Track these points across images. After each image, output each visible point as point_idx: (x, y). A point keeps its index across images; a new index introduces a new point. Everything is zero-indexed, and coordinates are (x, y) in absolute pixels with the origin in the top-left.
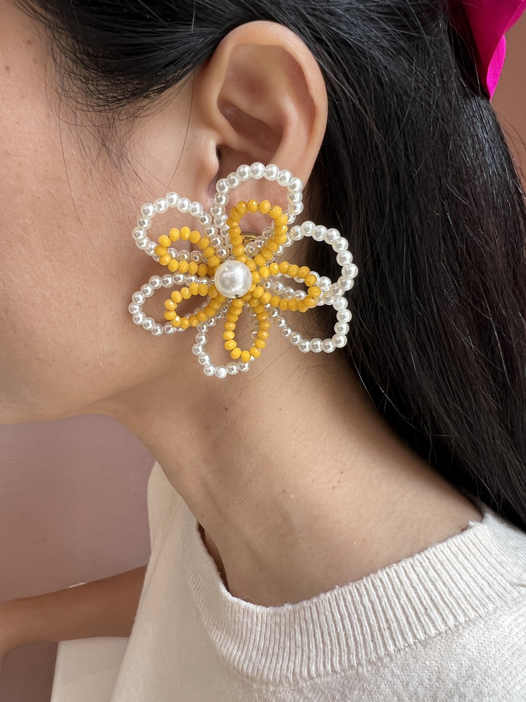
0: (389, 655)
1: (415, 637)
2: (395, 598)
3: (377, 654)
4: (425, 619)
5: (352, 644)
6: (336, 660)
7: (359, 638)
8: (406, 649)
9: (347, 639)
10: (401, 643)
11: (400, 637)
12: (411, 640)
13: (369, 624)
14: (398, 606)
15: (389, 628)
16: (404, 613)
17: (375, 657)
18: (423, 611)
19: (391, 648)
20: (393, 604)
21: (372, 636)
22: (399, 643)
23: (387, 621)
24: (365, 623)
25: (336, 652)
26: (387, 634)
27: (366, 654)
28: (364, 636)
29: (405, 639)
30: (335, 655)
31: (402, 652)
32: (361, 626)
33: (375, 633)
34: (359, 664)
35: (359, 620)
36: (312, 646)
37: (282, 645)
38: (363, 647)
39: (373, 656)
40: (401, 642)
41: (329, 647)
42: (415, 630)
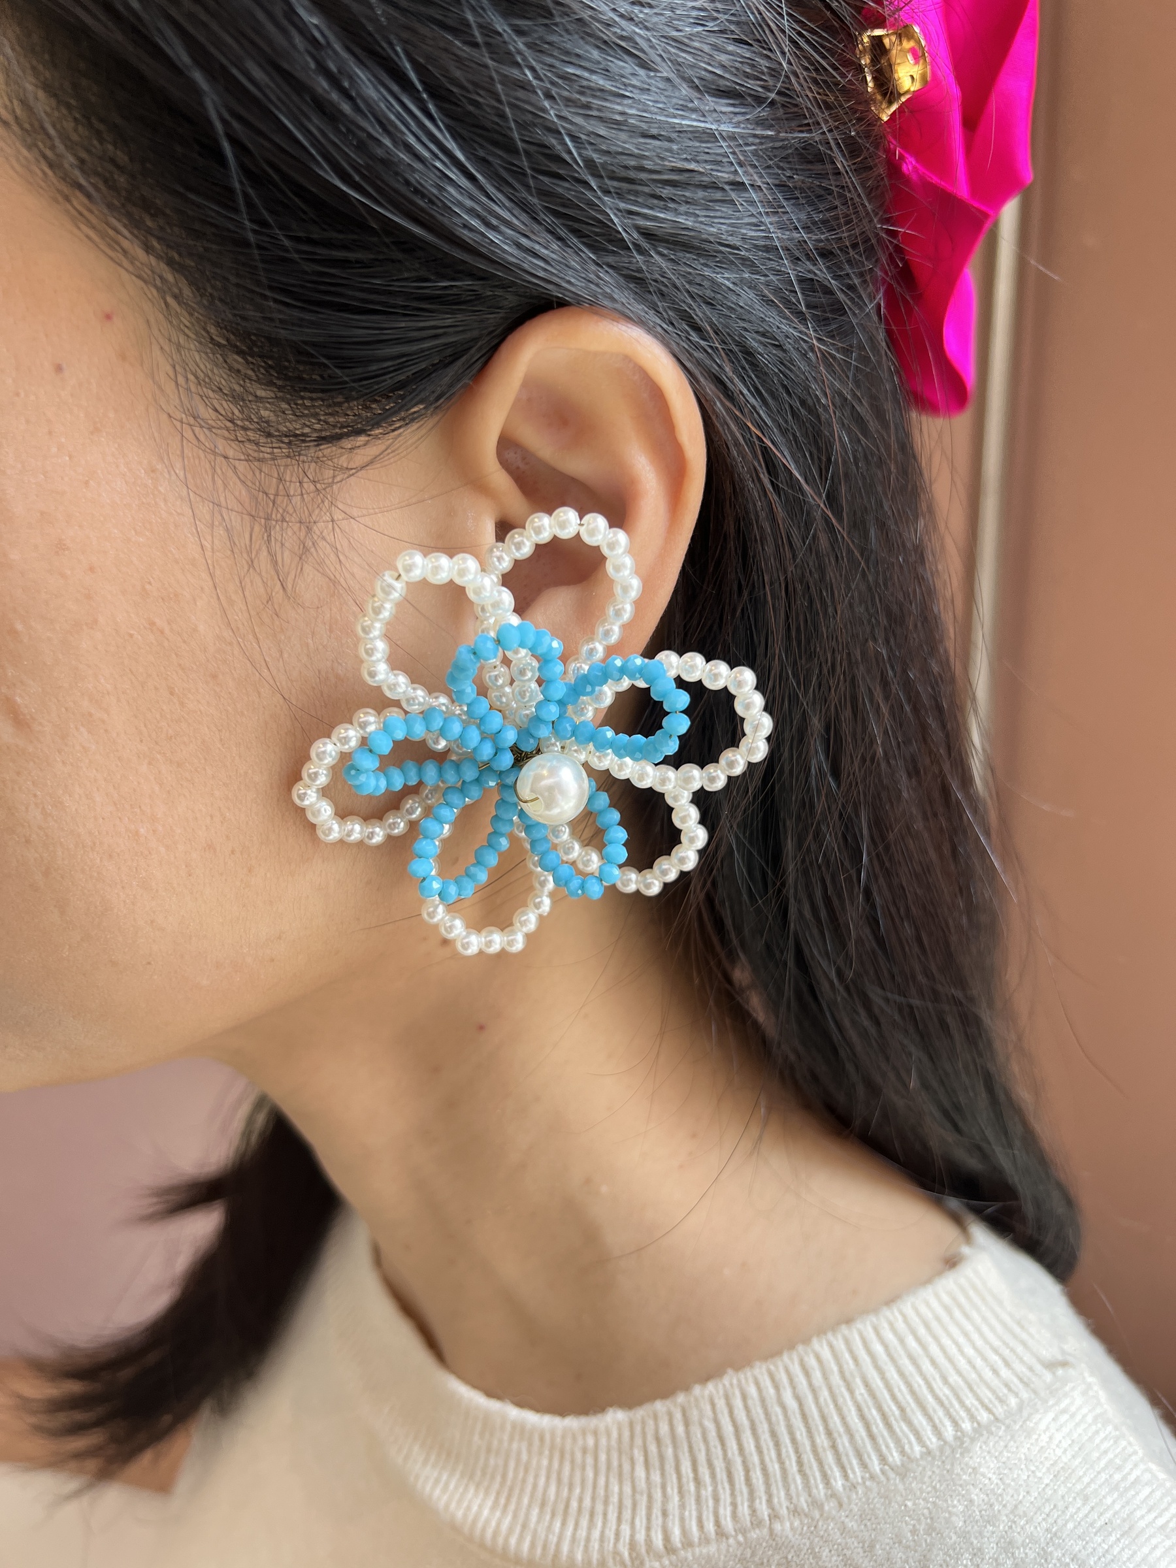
0: (834, 1495)
1: (883, 1459)
2: (844, 1390)
3: (810, 1496)
4: (901, 1427)
5: (757, 1479)
6: (726, 1512)
7: (773, 1467)
8: (868, 1483)
9: (747, 1471)
10: (857, 1473)
11: (855, 1462)
12: (876, 1466)
13: (794, 1440)
14: (850, 1403)
15: (834, 1447)
16: (862, 1417)
17: (807, 1502)
18: (897, 1413)
19: (839, 1483)
20: (840, 1401)
21: (800, 1463)
22: (854, 1473)
23: (829, 1433)
24: (786, 1439)
25: (725, 1496)
26: (830, 1458)
27: (789, 1496)
28: (781, 1463)
29: (864, 1466)
30: (722, 1503)
31: (860, 1490)
32: (777, 1445)
33: (805, 1457)
34: (774, 1516)
35: (774, 1434)
36: (672, 1491)
37: (601, 1492)
38: (780, 1484)
39: (802, 1500)
40: (857, 1470)
41: (710, 1489)
42: (883, 1448)
